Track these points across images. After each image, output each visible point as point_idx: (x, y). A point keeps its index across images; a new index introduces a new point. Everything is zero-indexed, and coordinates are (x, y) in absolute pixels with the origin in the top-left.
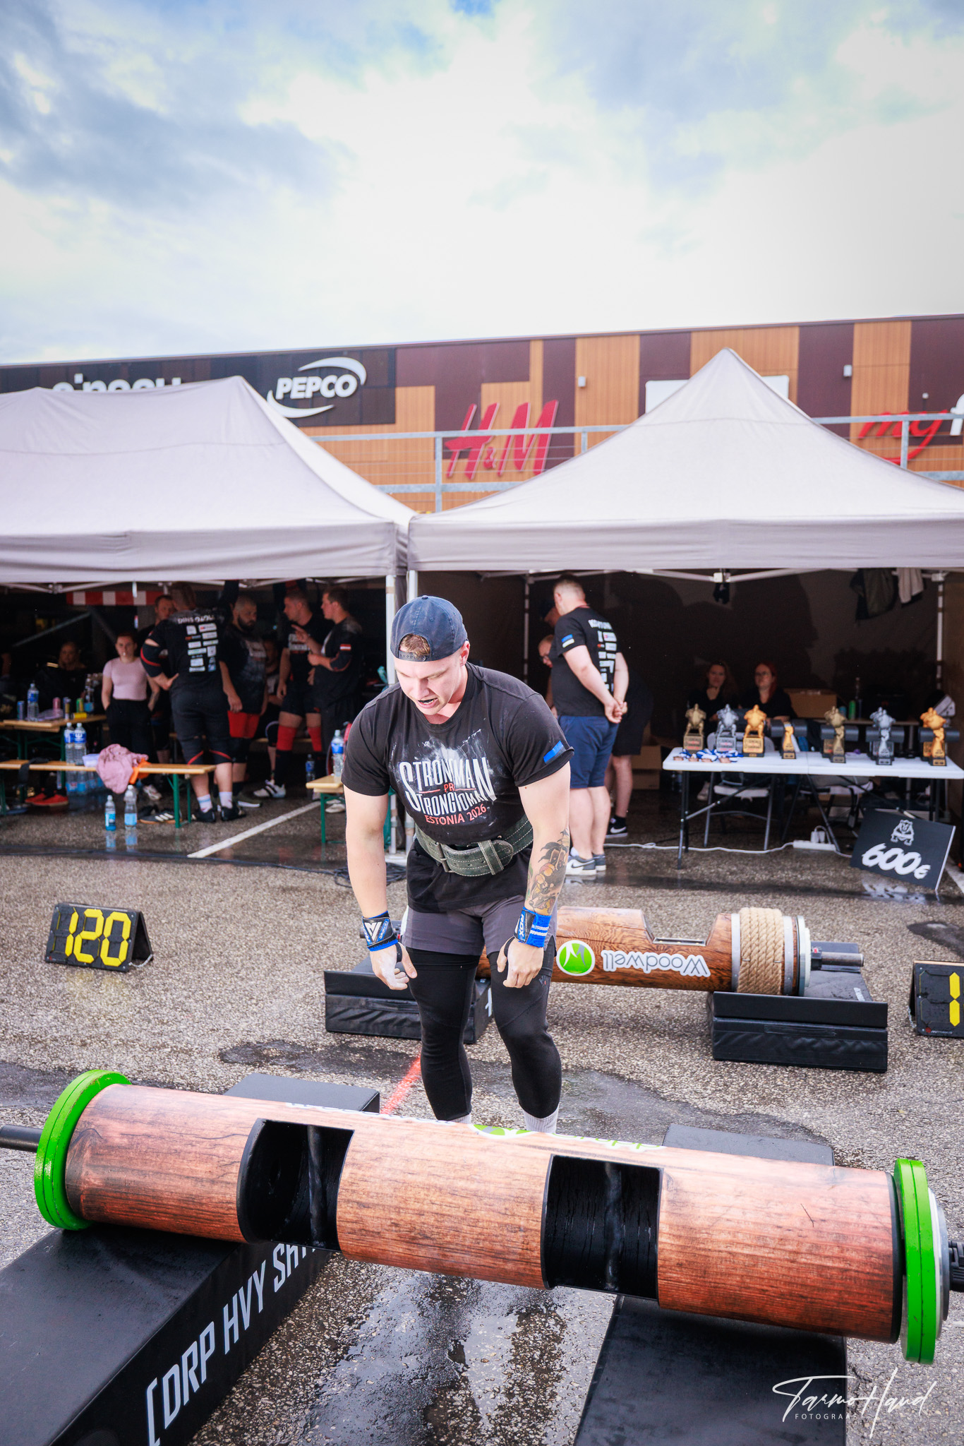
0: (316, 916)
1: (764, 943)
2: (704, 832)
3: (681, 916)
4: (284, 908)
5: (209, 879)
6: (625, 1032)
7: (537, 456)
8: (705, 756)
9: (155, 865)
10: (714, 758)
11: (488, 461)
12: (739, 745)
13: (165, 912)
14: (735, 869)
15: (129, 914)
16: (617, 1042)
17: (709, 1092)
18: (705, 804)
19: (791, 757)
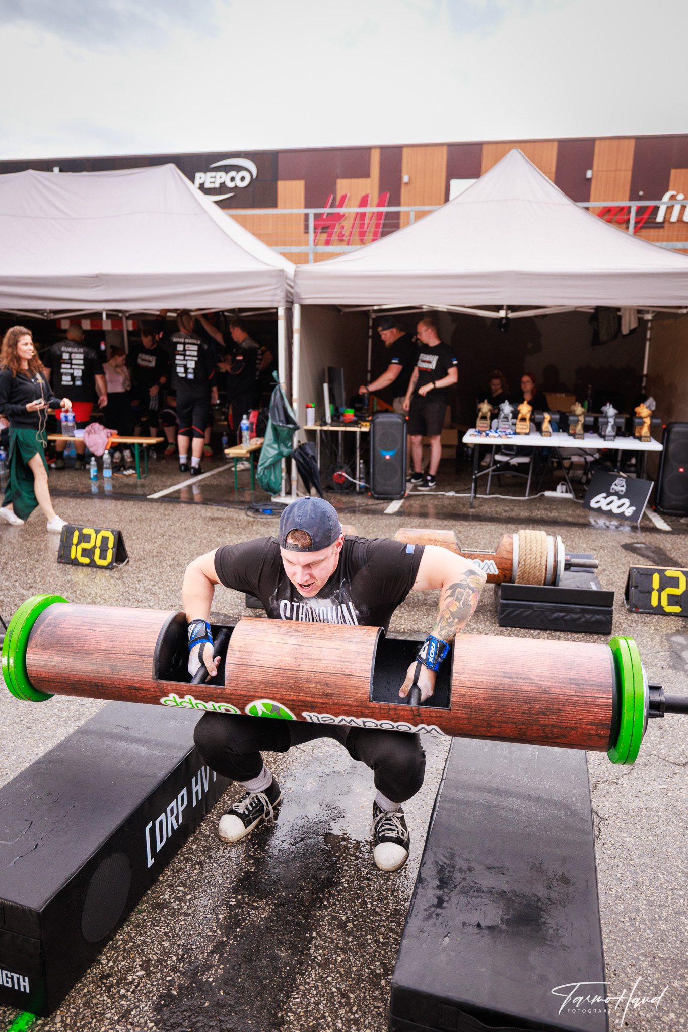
0: (235, 536)
1: (534, 553)
2: (487, 485)
3: (474, 538)
4: (212, 531)
5: (162, 512)
7: (375, 230)
8: (490, 434)
9: (125, 503)
10: (496, 435)
11: (340, 235)
12: (513, 427)
13: (135, 532)
14: (507, 509)
15: (112, 532)
18: (488, 467)
19: (548, 436)
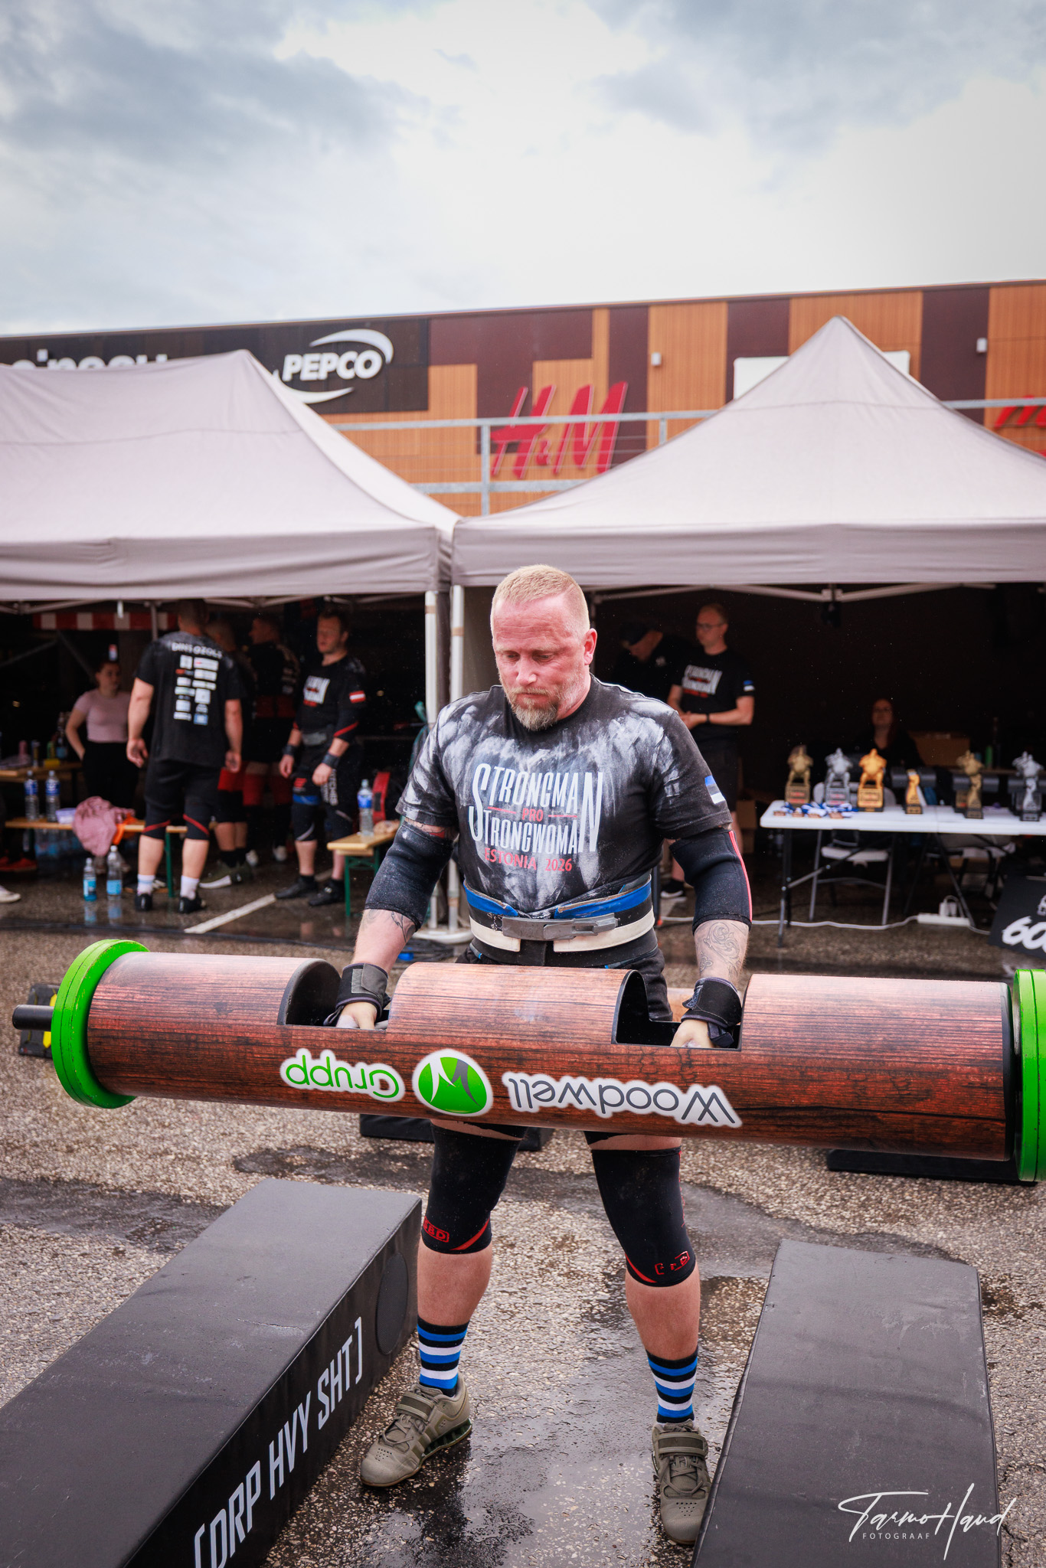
2: (809, 903)
7: (602, 449)
8: (811, 810)
10: (822, 812)
11: (541, 456)
12: (853, 797)
14: (847, 947)
16: (710, 1149)
17: (823, 1207)
19: (917, 812)
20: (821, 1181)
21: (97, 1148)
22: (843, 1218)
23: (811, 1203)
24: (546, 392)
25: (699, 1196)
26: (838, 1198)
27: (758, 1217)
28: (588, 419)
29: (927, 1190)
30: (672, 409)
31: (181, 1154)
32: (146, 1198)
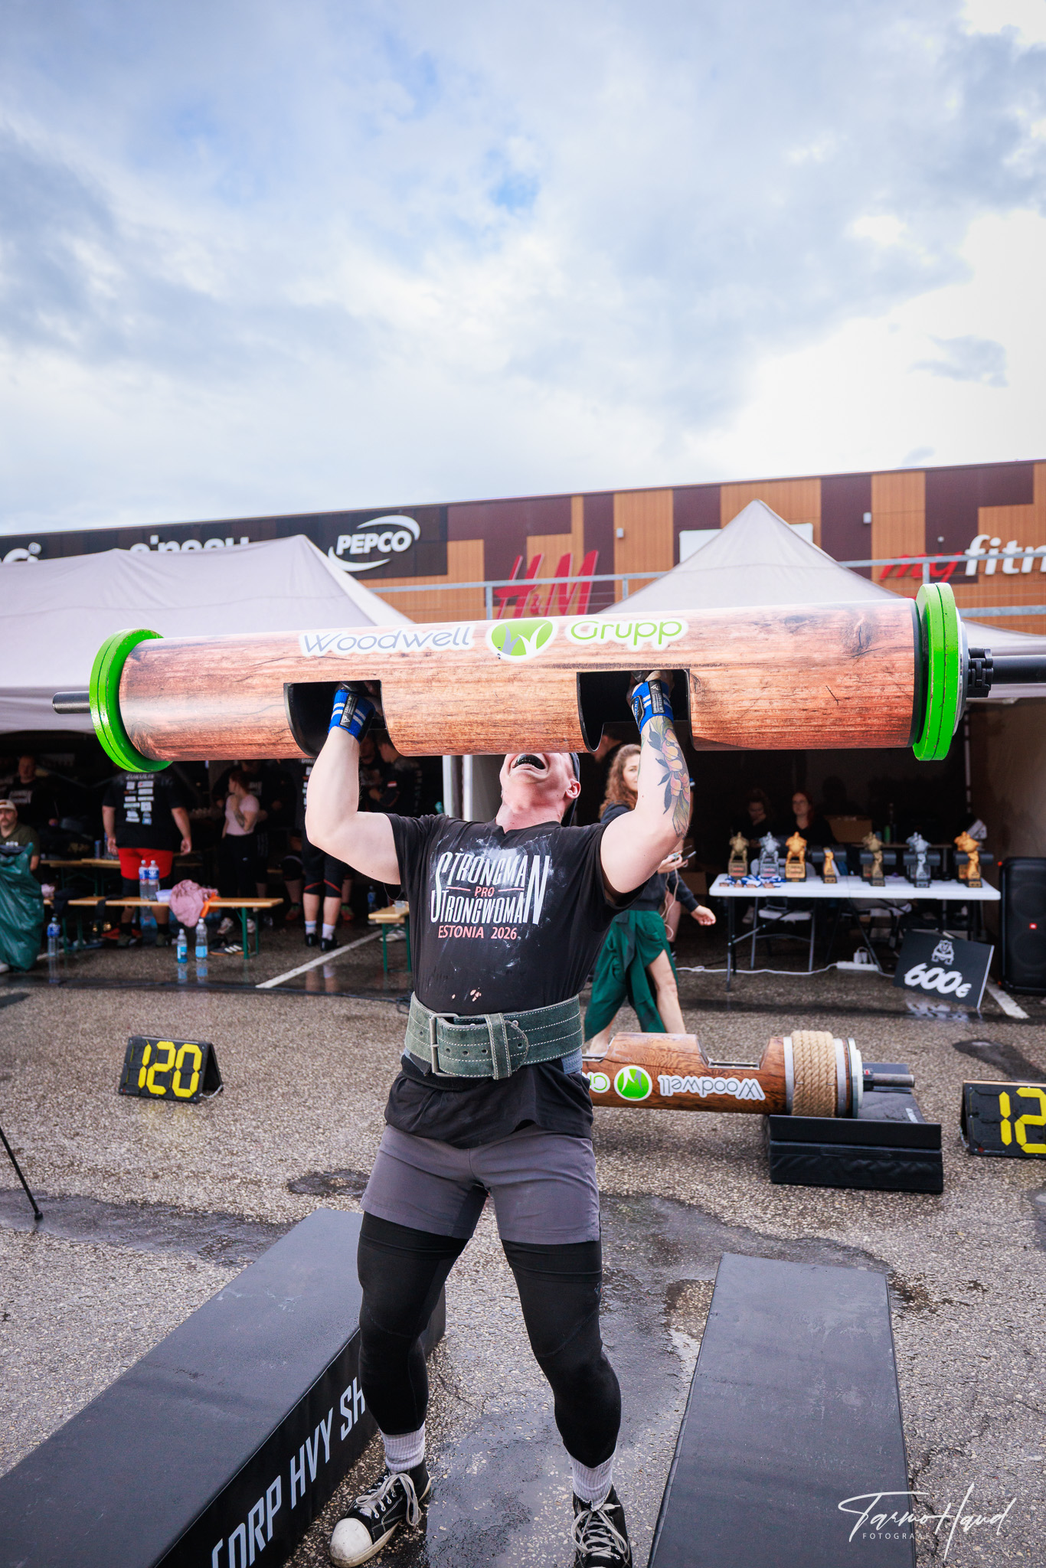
0: (380, 1045)
1: (816, 1066)
2: (750, 955)
3: (733, 1038)
4: (349, 1036)
5: (276, 1009)
6: (683, 1156)
7: (580, 602)
8: (749, 882)
9: (224, 996)
10: (757, 883)
11: (534, 608)
12: (782, 870)
13: (234, 1042)
14: (782, 990)
15: (199, 1046)
16: (675, 1166)
17: (769, 1216)
18: (750, 927)
19: (832, 882)
20: (766, 1192)
21: (177, 1174)
22: (785, 1225)
23: (759, 1212)
24: (537, 559)
25: (668, 1208)
26: (780, 1207)
27: (715, 1226)
28: (569, 580)
29: (853, 1199)
30: (633, 571)
31: (245, 1178)
32: (215, 1217)
